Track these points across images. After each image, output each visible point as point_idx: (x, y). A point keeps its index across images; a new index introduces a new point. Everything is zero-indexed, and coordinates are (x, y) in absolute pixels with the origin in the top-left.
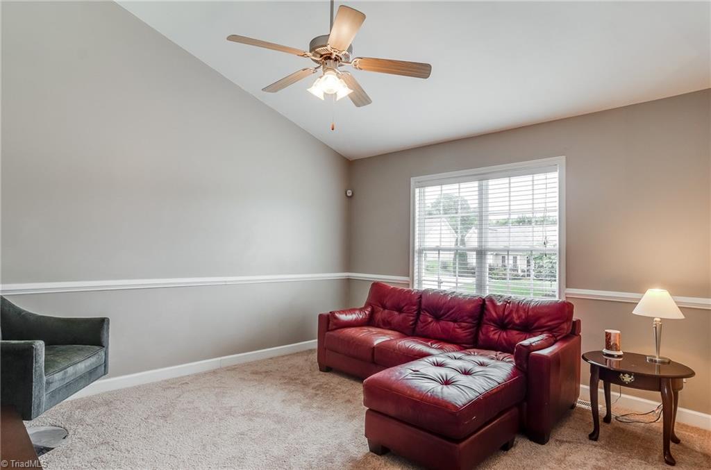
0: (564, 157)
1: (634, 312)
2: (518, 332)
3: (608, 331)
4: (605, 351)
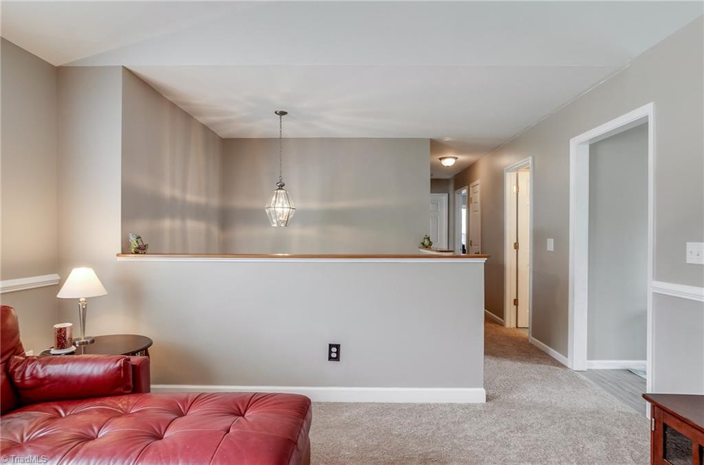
1: (59, 297)
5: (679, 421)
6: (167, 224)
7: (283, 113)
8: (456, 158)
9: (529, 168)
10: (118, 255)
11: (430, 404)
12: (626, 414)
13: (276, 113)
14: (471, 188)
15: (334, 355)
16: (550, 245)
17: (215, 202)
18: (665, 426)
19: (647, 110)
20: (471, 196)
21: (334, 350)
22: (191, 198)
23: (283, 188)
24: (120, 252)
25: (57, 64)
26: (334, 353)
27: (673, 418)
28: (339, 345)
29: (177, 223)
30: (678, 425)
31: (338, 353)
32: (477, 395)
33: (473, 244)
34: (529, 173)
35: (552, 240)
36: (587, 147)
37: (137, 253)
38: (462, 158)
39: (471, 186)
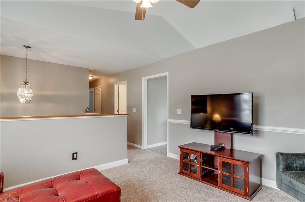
5: (186, 150)
7: (28, 47)
8: (93, 77)
9: (125, 84)
11: (112, 168)
12: (163, 157)
13: (24, 46)
14: (96, 89)
16: (134, 110)
18: (183, 152)
19: (166, 74)
20: (96, 92)
26: (75, 156)
27: (185, 150)
30: (186, 151)
32: (125, 161)
33: (97, 111)
34: (125, 86)
35: (135, 109)
36: (147, 81)
38: (95, 77)
39: (96, 88)
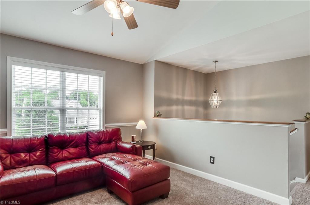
0: (105, 72)
1: (136, 128)
2: (107, 144)
3: (132, 136)
4: (131, 142)
6: (174, 108)
7: (216, 61)
10: (153, 117)
13: (212, 62)
15: (212, 161)
17: (201, 99)
21: (212, 159)
22: (187, 98)
23: (216, 92)
24: (154, 116)
25: (142, 63)
26: (212, 160)
28: (214, 157)
29: (180, 107)
31: (214, 160)
37: (157, 117)
